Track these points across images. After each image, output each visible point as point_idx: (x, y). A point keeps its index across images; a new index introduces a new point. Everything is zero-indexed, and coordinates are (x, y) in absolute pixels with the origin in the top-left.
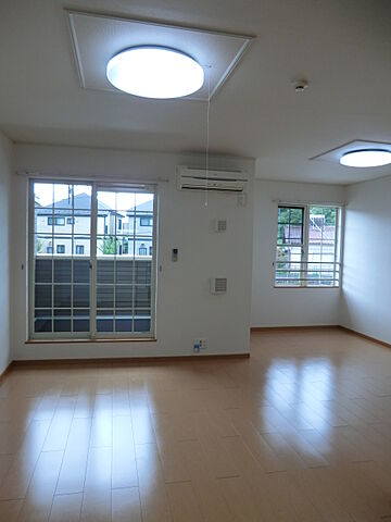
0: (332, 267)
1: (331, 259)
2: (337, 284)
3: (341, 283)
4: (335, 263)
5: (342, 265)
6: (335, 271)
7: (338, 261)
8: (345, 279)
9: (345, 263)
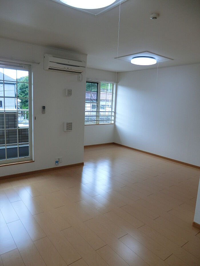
0: (110, 113)
1: (110, 110)
2: (113, 122)
3: (115, 122)
4: (112, 112)
5: (115, 113)
6: (111, 116)
7: (113, 110)
8: (117, 120)
9: (117, 111)
